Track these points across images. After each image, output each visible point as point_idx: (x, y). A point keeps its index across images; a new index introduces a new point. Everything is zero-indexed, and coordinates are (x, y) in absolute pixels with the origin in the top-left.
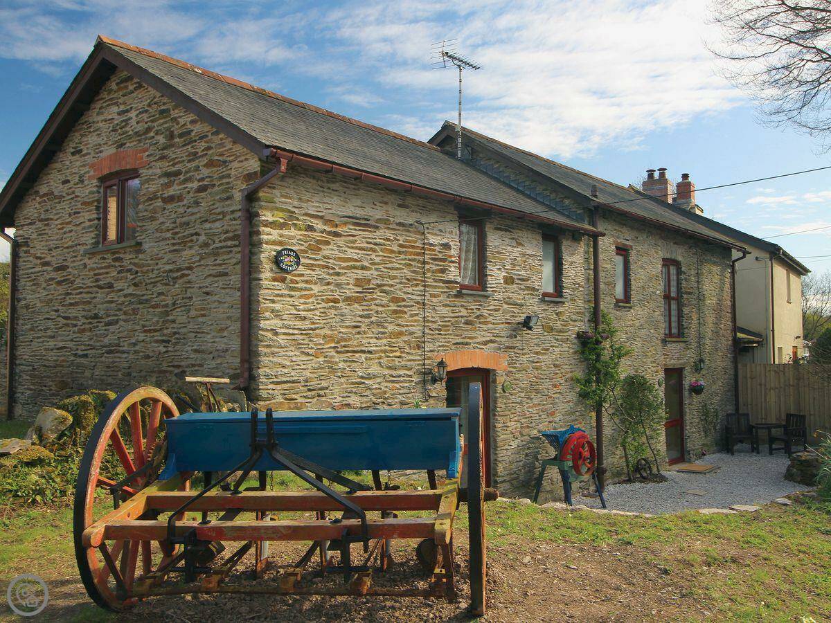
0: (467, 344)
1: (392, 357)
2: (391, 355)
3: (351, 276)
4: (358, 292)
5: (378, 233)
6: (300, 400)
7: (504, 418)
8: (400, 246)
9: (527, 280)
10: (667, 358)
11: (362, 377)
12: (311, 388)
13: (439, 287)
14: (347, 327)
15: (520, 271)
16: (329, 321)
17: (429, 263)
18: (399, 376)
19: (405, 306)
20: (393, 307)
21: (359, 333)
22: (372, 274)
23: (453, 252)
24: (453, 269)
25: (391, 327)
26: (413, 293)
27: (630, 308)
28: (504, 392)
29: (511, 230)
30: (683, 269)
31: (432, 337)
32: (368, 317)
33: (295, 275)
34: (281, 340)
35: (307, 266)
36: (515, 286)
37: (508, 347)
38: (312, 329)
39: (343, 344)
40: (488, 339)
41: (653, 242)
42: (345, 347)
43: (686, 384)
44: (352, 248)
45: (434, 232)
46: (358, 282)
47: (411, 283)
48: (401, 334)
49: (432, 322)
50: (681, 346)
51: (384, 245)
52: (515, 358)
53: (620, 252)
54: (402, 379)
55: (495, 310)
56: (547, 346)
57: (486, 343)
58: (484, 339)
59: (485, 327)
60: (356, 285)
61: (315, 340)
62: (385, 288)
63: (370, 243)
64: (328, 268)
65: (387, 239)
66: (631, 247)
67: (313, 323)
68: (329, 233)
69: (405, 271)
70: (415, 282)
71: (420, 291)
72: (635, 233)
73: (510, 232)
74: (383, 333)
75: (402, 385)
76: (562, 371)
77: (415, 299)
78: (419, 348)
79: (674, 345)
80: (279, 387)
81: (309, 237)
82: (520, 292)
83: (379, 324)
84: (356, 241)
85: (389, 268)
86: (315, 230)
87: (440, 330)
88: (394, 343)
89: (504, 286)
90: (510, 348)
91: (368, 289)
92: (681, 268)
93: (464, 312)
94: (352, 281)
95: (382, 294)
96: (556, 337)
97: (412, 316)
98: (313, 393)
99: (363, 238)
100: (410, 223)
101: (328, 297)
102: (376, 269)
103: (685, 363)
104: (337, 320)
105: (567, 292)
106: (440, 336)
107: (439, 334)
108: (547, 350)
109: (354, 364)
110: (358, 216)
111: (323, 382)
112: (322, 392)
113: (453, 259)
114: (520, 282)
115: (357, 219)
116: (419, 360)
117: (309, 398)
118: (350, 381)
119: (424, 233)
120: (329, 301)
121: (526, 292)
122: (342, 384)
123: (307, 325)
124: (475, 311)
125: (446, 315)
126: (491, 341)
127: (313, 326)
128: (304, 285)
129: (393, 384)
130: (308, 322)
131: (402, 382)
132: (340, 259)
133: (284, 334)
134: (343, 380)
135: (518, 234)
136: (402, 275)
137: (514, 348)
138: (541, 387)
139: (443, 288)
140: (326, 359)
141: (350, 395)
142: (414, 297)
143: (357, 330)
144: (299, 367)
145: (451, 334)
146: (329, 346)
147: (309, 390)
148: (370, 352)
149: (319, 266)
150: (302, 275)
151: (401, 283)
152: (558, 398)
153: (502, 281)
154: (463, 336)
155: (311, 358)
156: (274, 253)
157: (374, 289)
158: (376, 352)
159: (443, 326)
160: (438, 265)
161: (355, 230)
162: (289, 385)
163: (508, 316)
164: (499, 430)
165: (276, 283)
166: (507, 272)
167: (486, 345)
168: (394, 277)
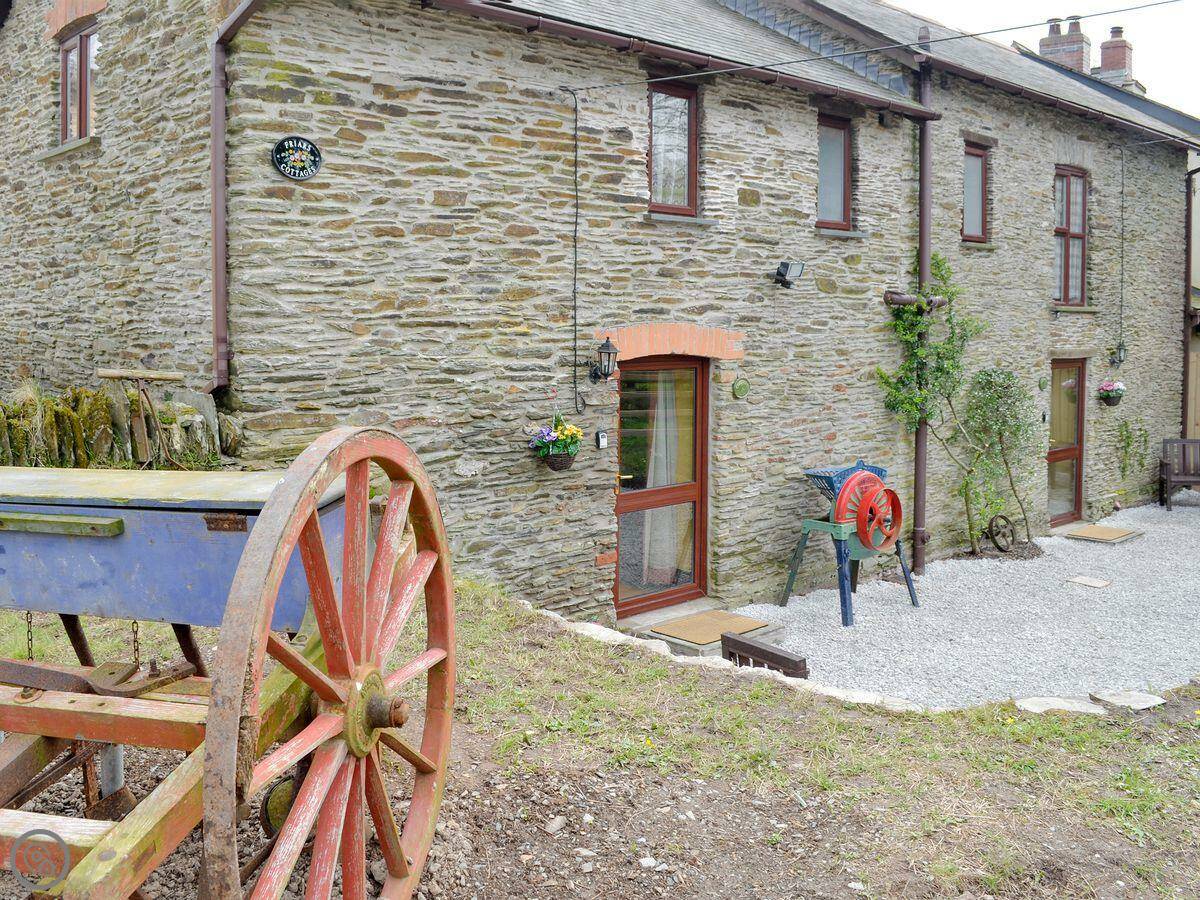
0: (661, 312)
1: (511, 334)
2: (508, 330)
3: (425, 189)
4: (439, 217)
5: (483, 108)
6: (325, 411)
7: (735, 445)
8: (528, 132)
9: (787, 197)
10: (1057, 341)
11: (449, 371)
12: (348, 389)
13: (606, 209)
14: (419, 280)
15: (774, 180)
16: (382, 269)
17: (585, 165)
18: (525, 369)
19: (536, 243)
20: (514, 244)
21: (442, 291)
22: (470, 184)
23: (635, 145)
24: (635, 175)
25: (510, 281)
26: (553, 220)
27: (991, 250)
28: (736, 398)
29: (755, 105)
30: (1095, 184)
31: (592, 299)
32: (463, 261)
33: (312, 186)
34: (287, 304)
35: (337, 170)
36: (761, 208)
37: (743, 319)
38: (346, 284)
39: (410, 310)
40: (704, 303)
41: (1038, 134)
42: (413, 315)
43: (1092, 388)
44: (429, 135)
45: (598, 107)
46: (441, 199)
47: (549, 201)
48: (528, 293)
49: (591, 271)
50: (1086, 320)
51: (495, 130)
52: (759, 338)
53: (973, 150)
54: (530, 374)
55: (719, 251)
56: (824, 316)
57: (702, 310)
58: (698, 304)
59: (701, 282)
60: (435, 203)
61: (353, 303)
62: (495, 209)
63: (465, 127)
64: (380, 172)
65: (501, 120)
66: (996, 141)
67: (349, 273)
68: (383, 108)
69: (537, 178)
70: (556, 199)
71: (569, 215)
72: (1004, 117)
73: (753, 109)
74: (491, 291)
75: (530, 384)
76: (853, 361)
77: (558, 230)
78: (564, 317)
79: (1073, 318)
80: (283, 387)
81: (340, 115)
82: (773, 219)
83: (482, 275)
84: (436, 122)
85: (505, 174)
86: (352, 104)
87: (608, 287)
88: (514, 309)
89: (741, 207)
90: (750, 319)
91: (460, 211)
92: (1090, 183)
93: (658, 255)
94: (430, 197)
95: (491, 221)
96: (843, 301)
97: (551, 260)
98: (350, 398)
99: (452, 117)
100: (548, 90)
101: (380, 225)
102: (478, 175)
103: (1093, 351)
104: (398, 268)
105: (866, 221)
106: (607, 298)
107: (604, 294)
108: (825, 324)
109: (432, 347)
110: (441, 77)
111: (370, 378)
112: (370, 397)
113: (636, 158)
114: (772, 201)
115: (440, 82)
116: (565, 341)
117: (342, 407)
118: (424, 377)
119: (575, 110)
120: (379, 233)
121: (785, 219)
122: (408, 382)
123: (338, 275)
124: (679, 252)
125: (620, 260)
126: (712, 308)
127: (348, 279)
128: (329, 204)
129: (512, 383)
130: (340, 271)
131: (529, 379)
132: (403, 156)
133: (291, 292)
134: (411, 376)
135: (767, 113)
136: (532, 186)
137: (758, 319)
138: (808, 391)
139: (614, 210)
140: (375, 338)
141: (424, 401)
142: (556, 226)
143: (440, 286)
144: (322, 352)
145: (630, 294)
146: (381, 314)
147: (344, 393)
148: (466, 325)
149: (360, 168)
150: (326, 186)
151: (527, 200)
152: (843, 410)
153: (736, 199)
154: (655, 298)
155: (345, 335)
156: (271, 146)
157: (475, 211)
158: (478, 325)
159: (613, 279)
160: (605, 168)
161: (434, 102)
162: (302, 383)
163: (747, 262)
164: (724, 465)
165: (275, 201)
166: (745, 183)
167: (700, 314)
168: (515, 190)
